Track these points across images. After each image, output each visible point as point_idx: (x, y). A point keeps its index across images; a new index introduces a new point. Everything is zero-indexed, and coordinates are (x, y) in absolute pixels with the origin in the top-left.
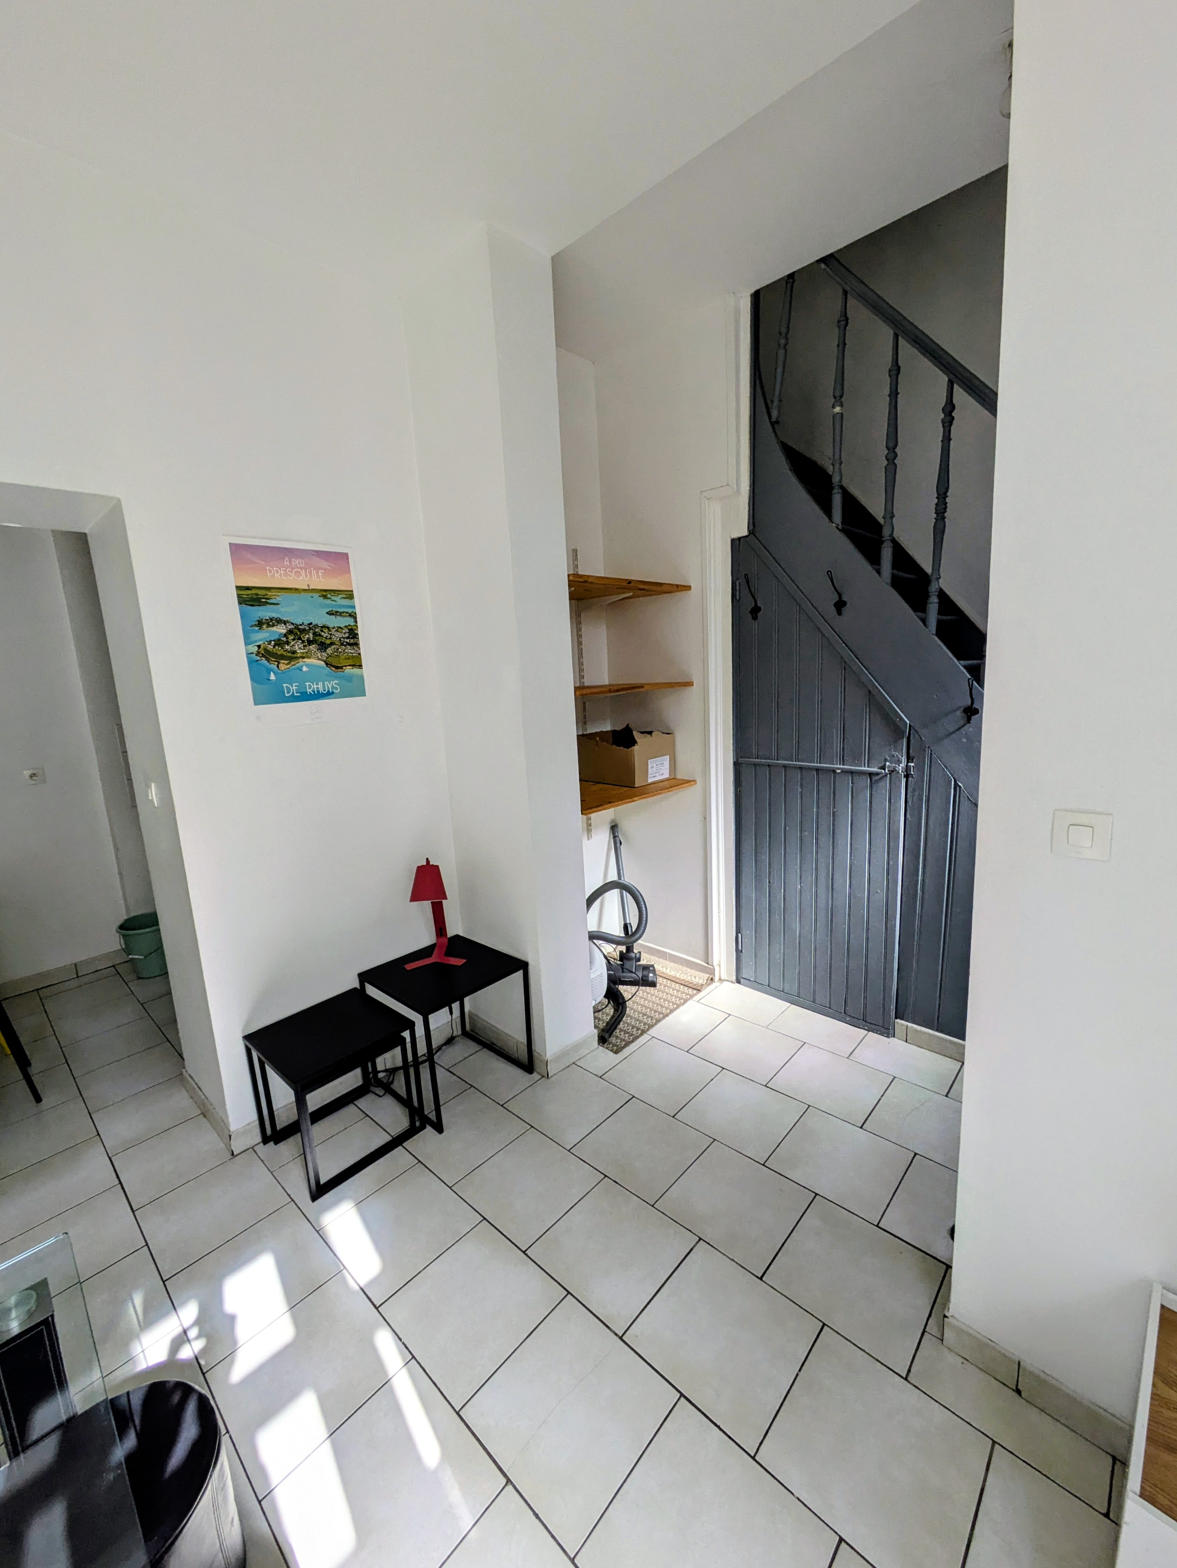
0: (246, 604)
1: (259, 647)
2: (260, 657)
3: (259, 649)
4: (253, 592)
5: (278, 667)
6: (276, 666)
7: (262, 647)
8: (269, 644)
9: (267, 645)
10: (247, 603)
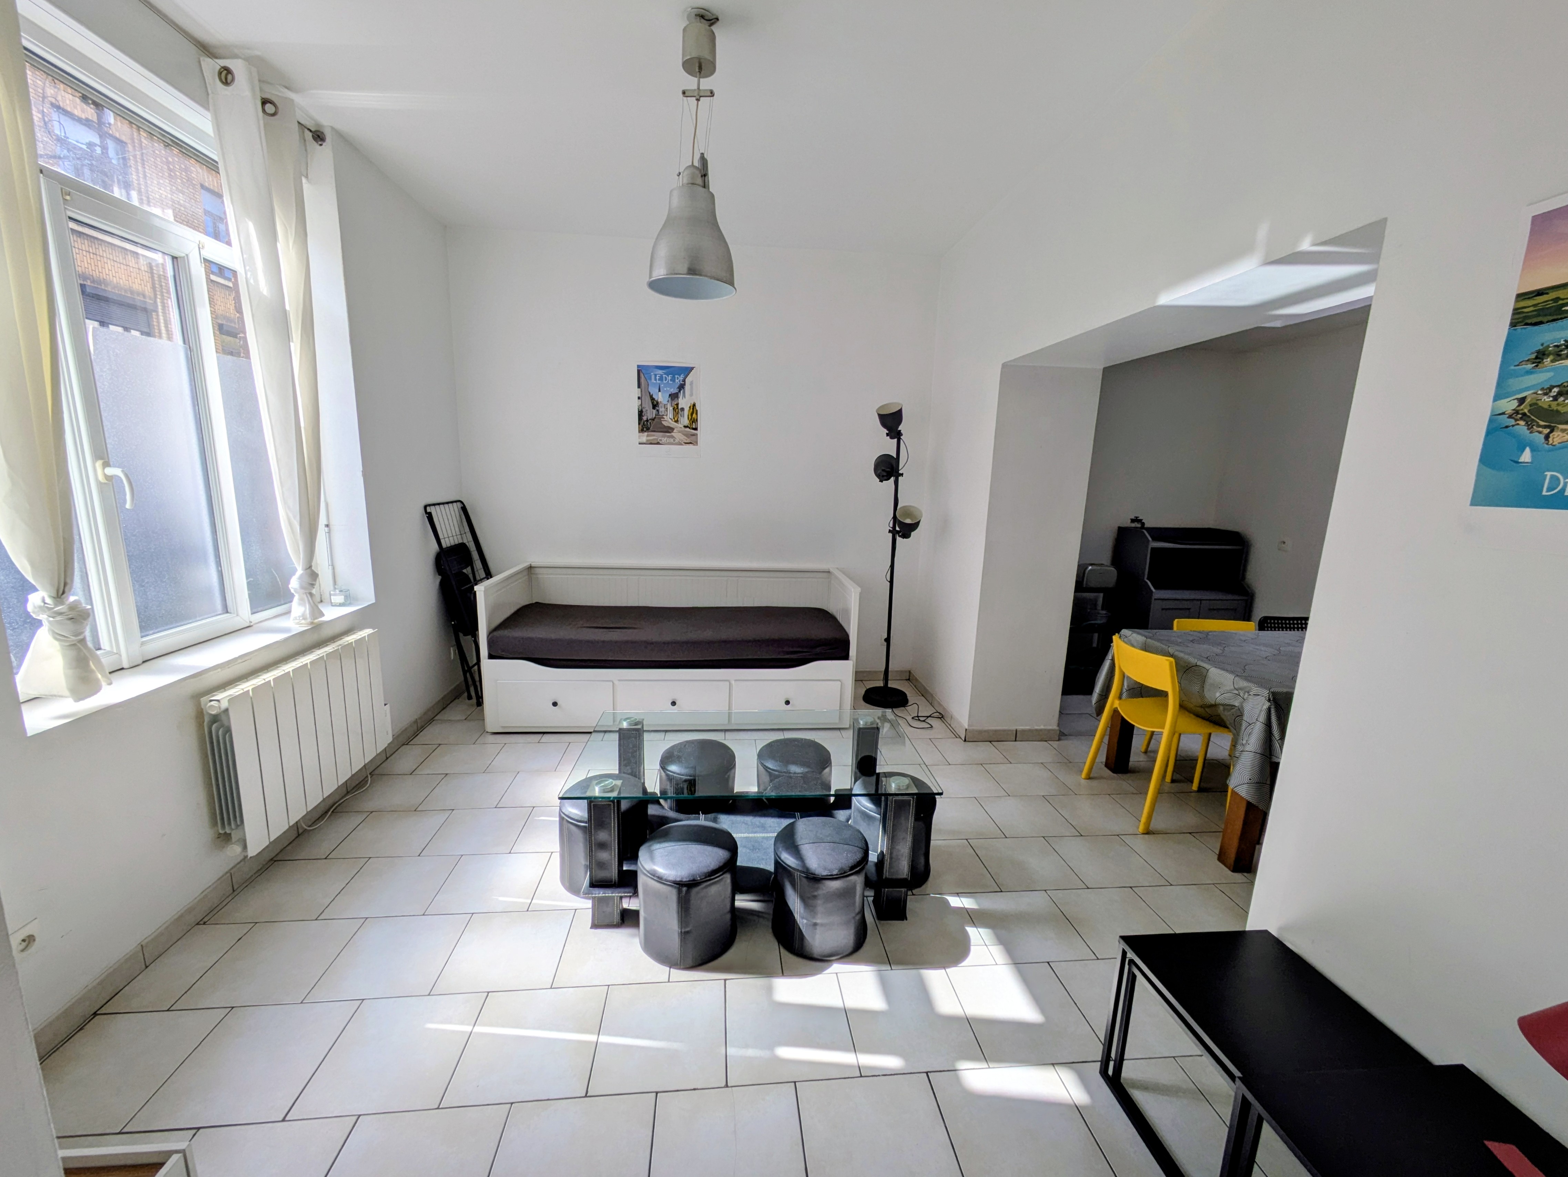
0: (1527, 324)
1: (1522, 401)
2: (1516, 420)
3: (1519, 406)
4: (1553, 295)
5: (1547, 437)
6: (1542, 436)
7: (1528, 401)
8: (1546, 394)
9: (1540, 397)
10: (1529, 321)
